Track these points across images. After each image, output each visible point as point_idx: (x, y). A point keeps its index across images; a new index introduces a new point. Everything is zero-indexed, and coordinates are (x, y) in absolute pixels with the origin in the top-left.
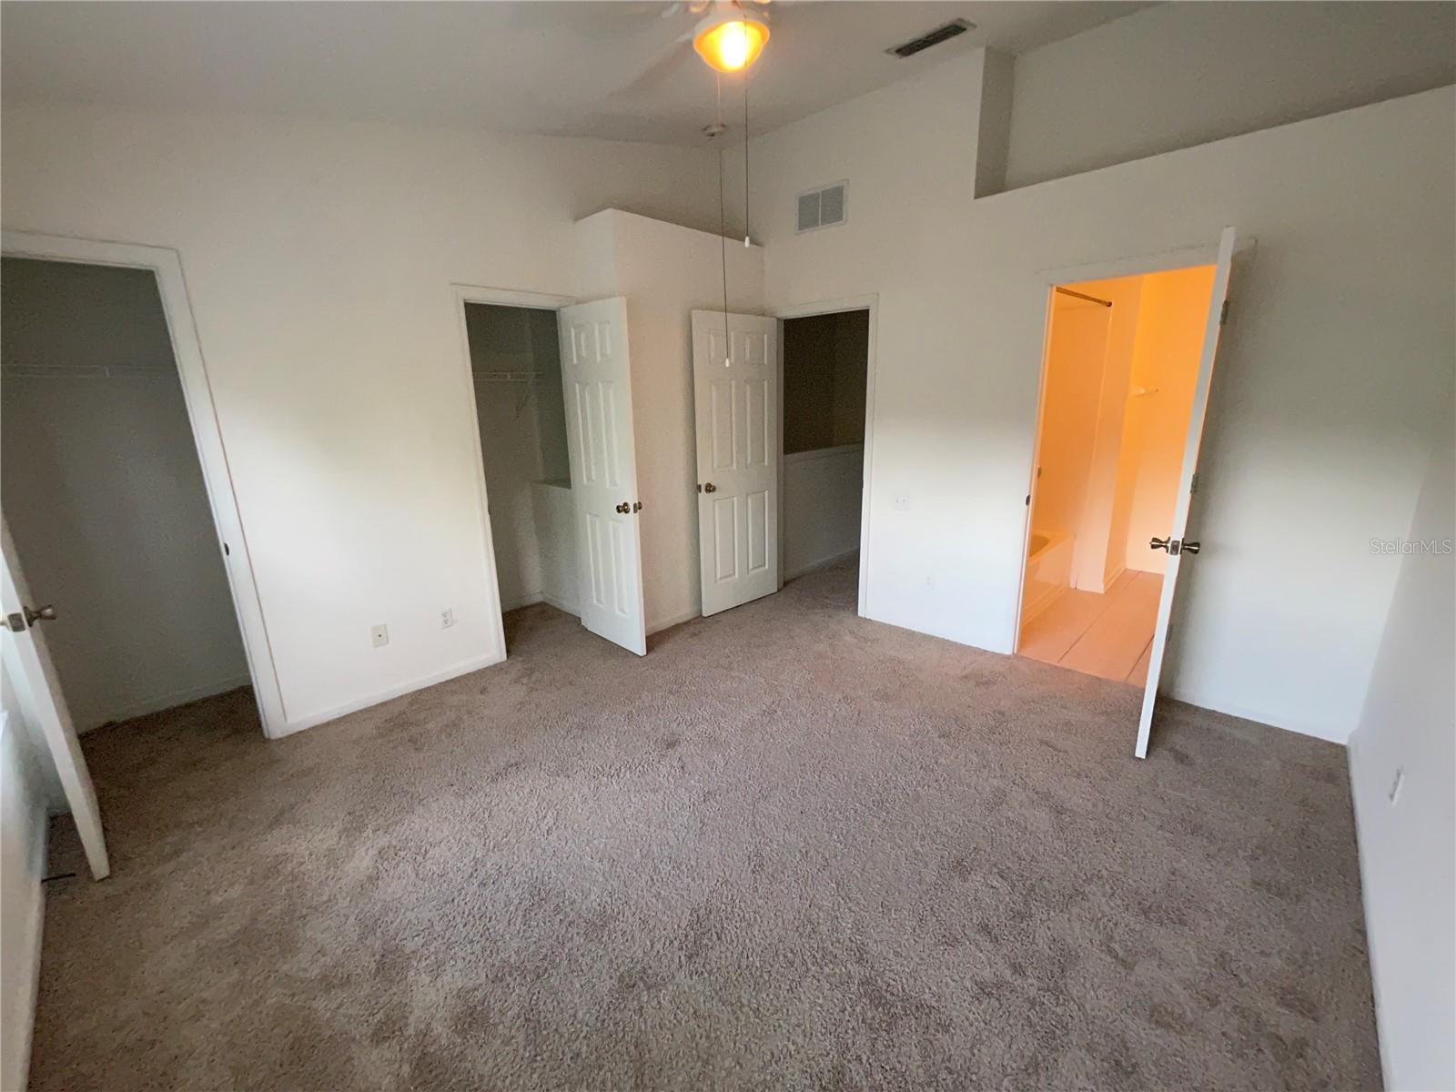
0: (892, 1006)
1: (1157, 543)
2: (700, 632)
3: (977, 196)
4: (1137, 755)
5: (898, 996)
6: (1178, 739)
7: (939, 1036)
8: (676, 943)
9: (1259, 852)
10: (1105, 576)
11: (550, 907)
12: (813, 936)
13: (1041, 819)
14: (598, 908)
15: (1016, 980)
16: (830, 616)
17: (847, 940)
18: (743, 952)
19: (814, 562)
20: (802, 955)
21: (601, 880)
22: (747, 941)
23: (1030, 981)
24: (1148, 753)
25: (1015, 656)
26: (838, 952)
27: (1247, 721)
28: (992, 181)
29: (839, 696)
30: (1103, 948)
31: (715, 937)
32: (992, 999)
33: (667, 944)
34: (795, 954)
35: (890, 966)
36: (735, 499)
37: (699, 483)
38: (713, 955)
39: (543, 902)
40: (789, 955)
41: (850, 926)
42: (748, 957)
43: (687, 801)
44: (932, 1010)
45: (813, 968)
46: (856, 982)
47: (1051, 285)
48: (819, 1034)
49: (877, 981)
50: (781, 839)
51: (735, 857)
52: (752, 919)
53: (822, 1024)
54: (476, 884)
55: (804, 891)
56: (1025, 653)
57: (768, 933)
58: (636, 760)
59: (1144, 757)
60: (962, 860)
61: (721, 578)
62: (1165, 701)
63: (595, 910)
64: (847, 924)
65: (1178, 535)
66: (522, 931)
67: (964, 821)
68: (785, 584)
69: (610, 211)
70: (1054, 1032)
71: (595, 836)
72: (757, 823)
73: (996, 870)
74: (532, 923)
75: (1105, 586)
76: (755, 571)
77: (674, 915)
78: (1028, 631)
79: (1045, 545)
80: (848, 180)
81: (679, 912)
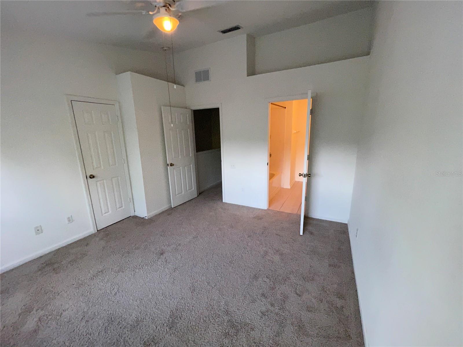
0: (237, 327)
1: (300, 175)
2: (171, 213)
3: (248, 76)
4: (301, 234)
5: (239, 323)
6: (310, 228)
7: (251, 332)
8: (165, 324)
9: (330, 256)
10: (290, 184)
11: (116, 323)
12: (212, 310)
13: (277, 258)
14: (135, 319)
15: (272, 308)
16: (214, 203)
17: (223, 309)
18: (189, 321)
19: (208, 186)
20: (209, 317)
21: (136, 308)
22: (190, 317)
23: (276, 308)
24: (303, 233)
25: (268, 209)
26: (220, 313)
27: (326, 220)
28: (252, 72)
29: (217, 229)
30: (295, 293)
31: (179, 319)
32: (266, 316)
33: (162, 325)
34: (206, 318)
35: (236, 314)
36: (181, 167)
37: (168, 163)
38: (178, 325)
39: (113, 322)
40: (205, 318)
41: (223, 304)
42: (191, 323)
43: (168, 272)
44: (249, 324)
45: (212, 321)
46: (226, 322)
47: (269, 103)
48: (215, 343)
49: (232, 320)
50: (200, 280)
51: (185, 289)
52: (192, 309)
53: (216, 339)
54: (84, 322)
55: (208, 295)
56: (271, 208)
57: (197, 313)
58: (149, 261)
59: (302, 235)
60: (256, 275)
61: (178, 194)
62: (306, 218)
63: (134, 320)
64: (223, 303)
65: (305, 172)
66: (104, 336)
67: (256, 263)
68: (200, 194)
69: (129, 72)
70: (283, 321)
71: (134, 292)
72: (192, 276)
73: (265, 276)
74: (109, 331)
75: (290, 186)
76: (189, 191)
77: (164, 314)
78: (271, 201)
79: (274, 176)
80: (210, 68)
81: (166, 313)
